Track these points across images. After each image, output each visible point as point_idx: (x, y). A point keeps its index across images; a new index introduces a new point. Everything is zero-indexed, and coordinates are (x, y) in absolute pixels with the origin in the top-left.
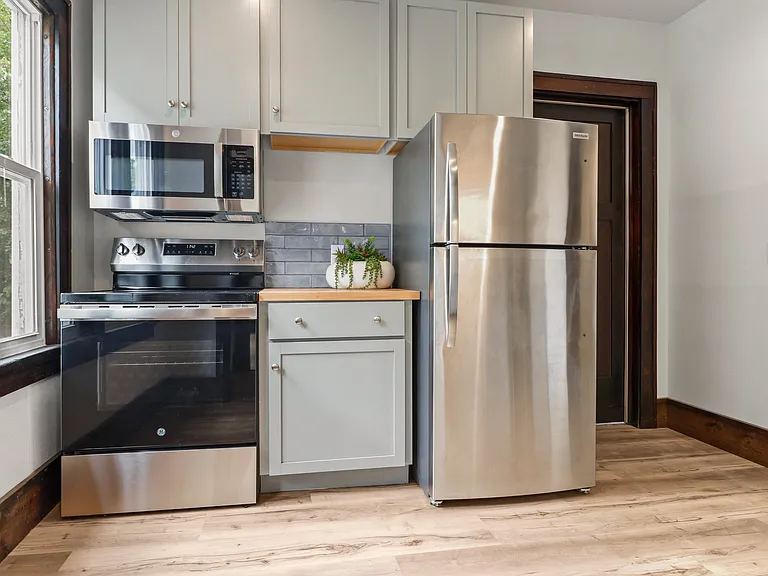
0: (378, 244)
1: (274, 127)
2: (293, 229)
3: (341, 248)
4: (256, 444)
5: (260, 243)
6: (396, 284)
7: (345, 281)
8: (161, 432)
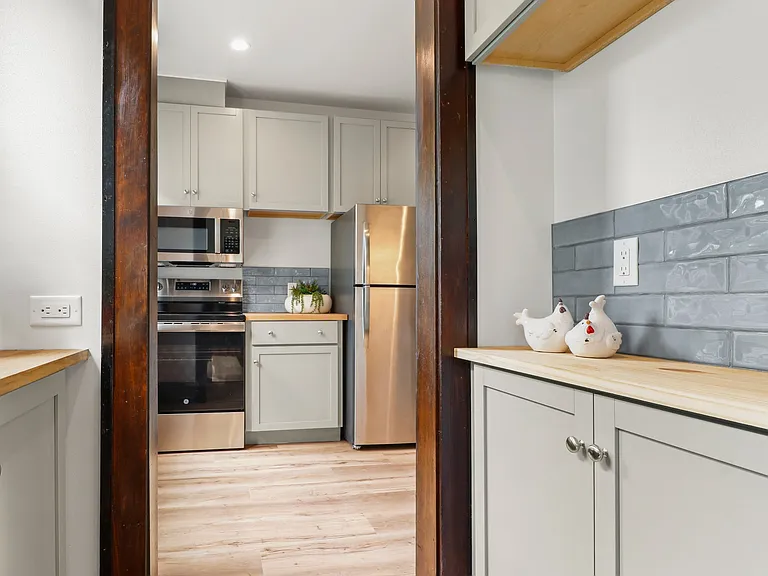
0: (321, 283)
1: (252, 206)
2: (265, 271)
3: (295, 285)
4: (244, 410)
5: (239, 282)
6: (333, 310)
7: (298, 308)
8: (186, 402)
